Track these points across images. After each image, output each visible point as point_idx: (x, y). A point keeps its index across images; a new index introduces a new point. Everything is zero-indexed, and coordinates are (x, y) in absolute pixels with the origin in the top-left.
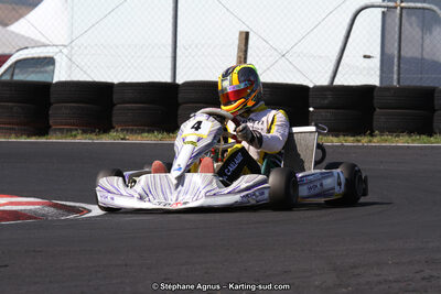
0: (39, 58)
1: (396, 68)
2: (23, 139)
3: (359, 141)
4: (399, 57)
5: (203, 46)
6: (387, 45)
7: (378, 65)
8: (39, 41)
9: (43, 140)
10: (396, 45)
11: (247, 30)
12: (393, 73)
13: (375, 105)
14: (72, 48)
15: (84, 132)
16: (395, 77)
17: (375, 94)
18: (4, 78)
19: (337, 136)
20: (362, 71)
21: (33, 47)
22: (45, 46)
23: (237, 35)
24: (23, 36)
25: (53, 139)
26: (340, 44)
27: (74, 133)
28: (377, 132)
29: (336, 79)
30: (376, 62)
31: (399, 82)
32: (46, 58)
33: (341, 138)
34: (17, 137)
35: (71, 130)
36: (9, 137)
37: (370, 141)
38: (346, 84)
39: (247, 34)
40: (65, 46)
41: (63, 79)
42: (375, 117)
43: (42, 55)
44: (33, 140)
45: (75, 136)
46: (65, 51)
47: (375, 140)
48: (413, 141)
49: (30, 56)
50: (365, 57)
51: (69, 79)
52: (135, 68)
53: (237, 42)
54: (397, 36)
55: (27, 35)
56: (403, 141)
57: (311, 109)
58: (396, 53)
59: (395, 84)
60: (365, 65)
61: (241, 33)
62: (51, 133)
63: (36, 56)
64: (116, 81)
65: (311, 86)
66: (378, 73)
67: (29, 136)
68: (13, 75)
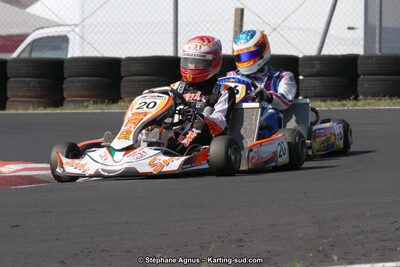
0: (53, 37)
1: (377, 38)
2: (41, 111)
3: (344, 105)
4: (381, 28)
5: (202, 22)
6: (370, 17)
7: (362, 35)
8: (53, 21)
9: (58, 111)
10: (377, 17)
11: (241, 6)
12: (374, 42)
13: (359, 72)
14: (84, 27)
15: (96, 103)
16: (377, 46)
17: (359, 62)
18: (22, 56)
19: (325, 101)
20: (347, 41)
21: (48, 27)
22: (59, 25)
23: (233, 12)
24: (38, 17)
25: (66, 110)
26: (326, 17)
27: (85, 104)
28: (361, 97)
29: (324, 49)
30: (360, 33)
31: (380, 50)
32: (59, 37)
33: (329, 103)
34: (34, 108)
35: (83, 102)
36: (27, 109)
37: (355, 106)
38: (333, 53)
39: (242, 10)
40: (77, 25)
41: (76, 55)
42: (359, 83)
43: (56, 34)
44: (49, 111)
45: (87, 107)
46: (77, 30)
47: (359, 104)
48: (394, 104)
49: (45, 35)
50: (349, 28)
51: (81, 55)
52: (147, 43)
53: (233, 18)
54: (378, 9)
55: (42, 16)
56: (385, 105)
57: (301, 77)
58: (377, 24)
59: (377, 53)
60: (349, 35)
61: (237, 10)
62: (65, 104)
63: (51, 35)
64: (123, 56)
65: (301, 56)
66: (362, 43)
67: (45, 108)
68: (31, 52)
